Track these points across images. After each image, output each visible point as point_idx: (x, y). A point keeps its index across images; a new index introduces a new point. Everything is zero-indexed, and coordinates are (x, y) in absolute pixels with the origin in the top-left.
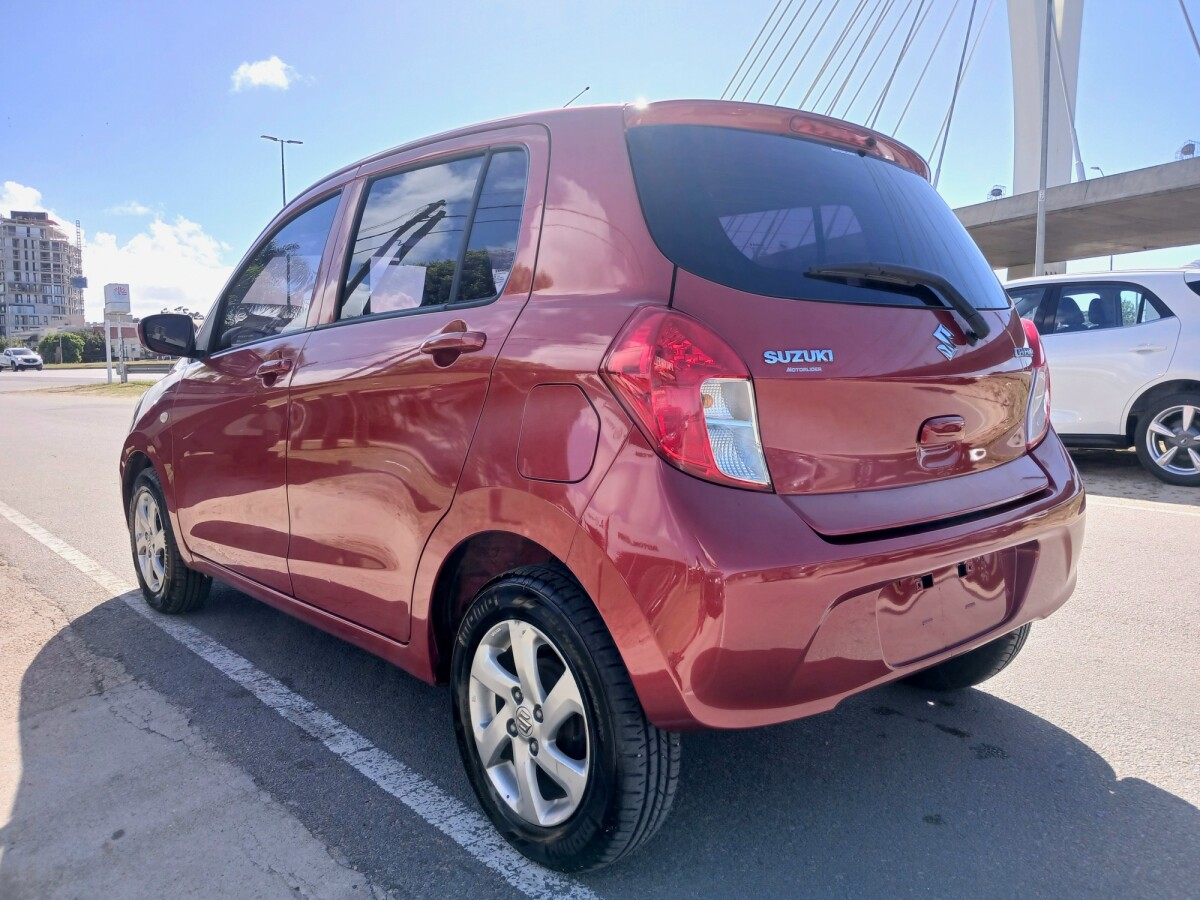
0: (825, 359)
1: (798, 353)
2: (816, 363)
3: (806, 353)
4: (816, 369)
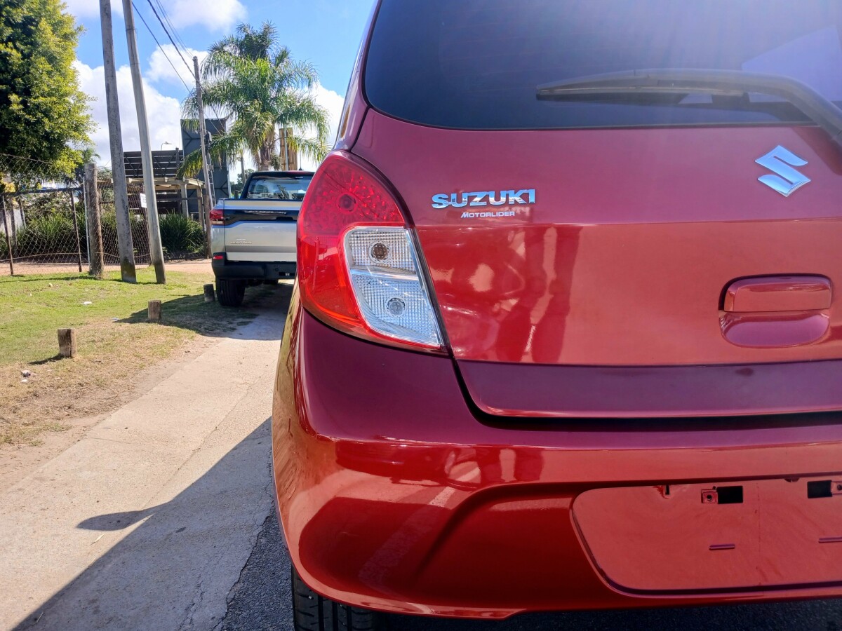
1: (481, 195)
3: (492, 194)
4: (507, 213)
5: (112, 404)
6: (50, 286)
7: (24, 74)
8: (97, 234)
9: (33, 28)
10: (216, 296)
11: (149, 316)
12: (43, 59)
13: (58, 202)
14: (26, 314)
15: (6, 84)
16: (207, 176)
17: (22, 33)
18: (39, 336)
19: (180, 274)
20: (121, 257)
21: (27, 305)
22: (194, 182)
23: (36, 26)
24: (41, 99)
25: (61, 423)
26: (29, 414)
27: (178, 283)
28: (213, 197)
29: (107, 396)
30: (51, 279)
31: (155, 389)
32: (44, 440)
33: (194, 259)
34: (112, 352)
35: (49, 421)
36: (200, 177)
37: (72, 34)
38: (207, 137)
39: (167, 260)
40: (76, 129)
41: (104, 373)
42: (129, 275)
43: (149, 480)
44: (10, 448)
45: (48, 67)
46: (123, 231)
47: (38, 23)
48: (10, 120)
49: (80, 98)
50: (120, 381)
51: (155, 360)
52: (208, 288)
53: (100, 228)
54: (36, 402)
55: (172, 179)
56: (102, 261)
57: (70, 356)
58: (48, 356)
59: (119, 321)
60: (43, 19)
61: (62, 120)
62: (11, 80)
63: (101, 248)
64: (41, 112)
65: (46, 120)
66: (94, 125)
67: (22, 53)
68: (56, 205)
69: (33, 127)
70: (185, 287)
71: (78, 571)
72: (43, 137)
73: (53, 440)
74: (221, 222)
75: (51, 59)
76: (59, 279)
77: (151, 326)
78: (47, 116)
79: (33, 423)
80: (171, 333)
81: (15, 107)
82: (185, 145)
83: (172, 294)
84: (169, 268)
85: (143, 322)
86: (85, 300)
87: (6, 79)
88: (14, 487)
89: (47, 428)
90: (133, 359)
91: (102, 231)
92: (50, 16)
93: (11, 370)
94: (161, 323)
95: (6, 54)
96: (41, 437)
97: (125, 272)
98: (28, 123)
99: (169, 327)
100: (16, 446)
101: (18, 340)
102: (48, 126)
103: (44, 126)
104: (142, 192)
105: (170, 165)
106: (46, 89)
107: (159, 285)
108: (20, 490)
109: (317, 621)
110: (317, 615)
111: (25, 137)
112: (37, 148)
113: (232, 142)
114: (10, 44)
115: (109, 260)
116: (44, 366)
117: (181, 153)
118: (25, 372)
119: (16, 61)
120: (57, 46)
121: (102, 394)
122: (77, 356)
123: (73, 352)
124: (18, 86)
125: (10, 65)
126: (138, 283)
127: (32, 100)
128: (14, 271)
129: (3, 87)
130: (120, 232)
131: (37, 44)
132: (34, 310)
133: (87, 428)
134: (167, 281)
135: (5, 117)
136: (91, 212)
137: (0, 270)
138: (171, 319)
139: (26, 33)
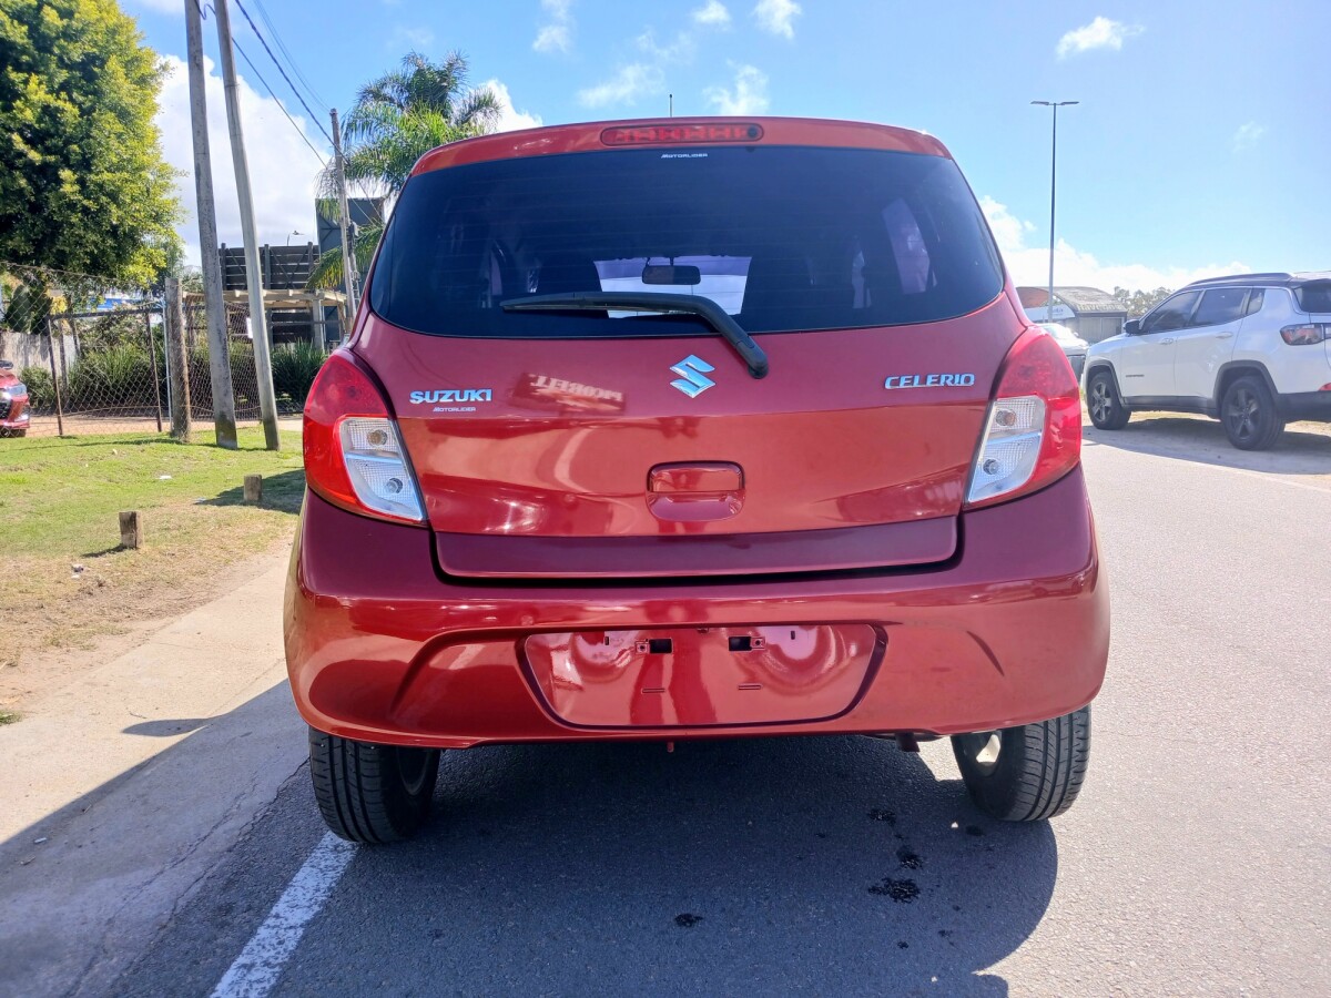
0: (480, 399)
1: (449, 393)
2: (468, 403)
3: (457, 393)
4: (468, 409)
5: (184, 606)
6: (113, 453)
7: (82, 139)
8: (182, 379)
9: (96, 70)
11: (245, 496)
12: (110, 115)
13: (130, 325)
14: (79, 492)
15: (55, 153)
16: (350, 286)
17: (82, 77)
18: (96, 521)
20: (216, 411)
21: (81, 479)
22: (332, 296)
23: (102, 67)
24: (106, 176)
25: (119, 625)
26: (80, 614)
27: (298, 450)
29: (178, 596)
30: (115, 443)
31: (240, 589)
32: (98, 643)
34: (189, 542)
35: (104, 623)
36: (341, 288)
37: (156, 76)
38: (351, 229)
39: (280, 414)
40: (157, 218)
41: (178, 568)
42: (227, 437)
43: (220, 688)
44: (58, 651)
45: (119, 127)
46: (219, 376)
47: (104, 62)
48: (59, 208)
49: (164, 172)
50: (197, 579)
51: (247, 553)
53: (186, 371)
54: (89, 600)
55: (300, 292)
56: (189, 417)
57: (134, 547)
58: (107, 546)
59: (206, 503)
60: (113, 57)
61: (137, 206)
62: (63, 148)
63: (188, 398)
64: (107, 195)
65: (113, 208)
66: (184, 212)
67: (80, 106)
68: (127, 329)
69: (94, 218)
72: (108, 232)
73: (109, 644)
75: (123, 115)
76: (127, 443)
77: (246, 509)
78: (114, 201)
79: (85, 625)
80: (272, 519)
81: (67, 188)
82: (322, 239)
83: (284, 464)
84: (285, 426)
85: (236, 504)
86: (162, 474)
87: (55, 146)
88: (62, 691)
89: (102, 631)
90: (217, 553)
91: (189, 375)
92: (122, 51)
93: (60, 564)
94: (259, 507)
95: (57, 109)
96: (95, 640)
97: (222, 434)
98: (86, 210)
99: (271, 511)
100: (65, 649)
101: (67, 527)
102: (115, 214)
103: (109, 217)
104: (248, 315)
105: (299, 268)
106: (115, 160)
107: (269, 452)
108: (68, 694)
109: (328, 767)
110: (328, 762)
111: (82, 232)
112: (98, 249)
114: (63, 95)
115: (197, 415)
116: (101, 559)
117: (315, 249)
118: (77, 566)
119: (71, 119)
120: (132, 96)
121: (173, 594)
122: (144, 548)
123: (138, 541)
124: (73, 157)
125: (62, 125)
126: (239, 449)
127: (93, 177)
128: (64, 430)
129: (52, 158)
130: (214, 376)
131: (103, 93)
132: (90, 487)
133: (150, 632)
134: (281, 446)
135: (53, 205)
136: (173, 349)
137: (41, 427)
138: (276, 501)
139: (87, 74)
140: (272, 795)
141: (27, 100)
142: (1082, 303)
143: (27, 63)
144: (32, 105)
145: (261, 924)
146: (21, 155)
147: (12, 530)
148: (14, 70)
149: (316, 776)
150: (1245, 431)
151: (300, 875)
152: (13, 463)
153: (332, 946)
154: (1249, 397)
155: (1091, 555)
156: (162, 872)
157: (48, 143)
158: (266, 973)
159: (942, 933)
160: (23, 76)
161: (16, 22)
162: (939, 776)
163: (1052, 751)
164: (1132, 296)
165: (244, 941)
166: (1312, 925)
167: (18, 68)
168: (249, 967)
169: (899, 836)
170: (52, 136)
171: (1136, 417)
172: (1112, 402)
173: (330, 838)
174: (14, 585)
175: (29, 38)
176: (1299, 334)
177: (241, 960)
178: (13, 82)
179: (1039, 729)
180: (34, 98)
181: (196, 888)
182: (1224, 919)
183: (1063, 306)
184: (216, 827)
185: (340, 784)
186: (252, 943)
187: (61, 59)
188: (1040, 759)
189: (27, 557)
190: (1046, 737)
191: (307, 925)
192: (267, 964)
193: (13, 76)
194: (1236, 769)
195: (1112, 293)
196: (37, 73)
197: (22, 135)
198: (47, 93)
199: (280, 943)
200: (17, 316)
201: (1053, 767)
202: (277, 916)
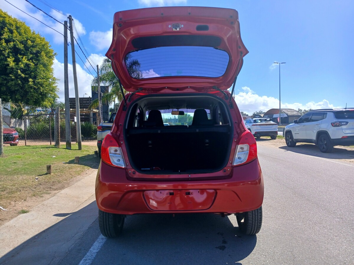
5: (63, 188)
6: (41, 150)
7: (35, 71)
8: (58, 132)
9: (39, 55)
10: (98, 155)
11: (75, 162)
12: (41, 66)
13: (43, 117)
14: (34, 160)
16: (100, 108)
18: (39, 167)
19: (87, 146)
20: (67, 140)
21: (34, 157)
22: (95, 110)
23: (40, 54)
24: (40, 80)
25: (48, 192)
26: (39, 189)
27: (86, 150)
28: (102, 117)
30: (41, 148)
31: (75, 184)
33: (93, 140)
34: (63, 173)
35: (45, 191)
36: (98, 109)
37: (53, 56)
38: (101, 94)
39: (83, 140)
40: (52, 91)
41: (61, 179)
42: (69, 147)
43: (72, 207)
45: (43, 69)
46: (68, 130)
47: (41, 53)
48: (28, 88)
49: (54, 79)
50: (65, 181)
51: (76, 175)
52: (96, 152)
53: (59, 130)
54: (41, 186)
55: (87, 109)
56: (60, 141)
57: (50, 174)
58: (43, 173)
59: (65, 163)
60: (43, 51)
61: (47, 87)
62: (30, 74)
64: (40, 85)
65: (41, 88)
66: (58, 89)
67: (35, 63)
69: (36, 90)
70: (89, 151)
71: (54, 224)
72: (40, 93)
73: (47, 196)
74: (101, 130)
75: (45, 65)
76: (44, 148)
77: (75, 165)
78: (42, 86)
79: (40, 192)
80: (82, 167)
81: (30, 83)
82: (93, 96)
83: (84, 154)
84: (83, 143)
85: (73, 163)
86: (53, 156)
87: (28, 73)
89: (44, 193)
90: (69, 175)
92: (45, 50)
93: (32, 177)
94: (79, 164)
95: (29, 64)
96: (43, 195)
97: (68, 146)
98: (34, 89)
99: (81, 165)
100: (36, 197)
101: (32, 168)
102: (42, 90)
103: (40, 90)
104: (75, 116)
105: (86, 103)
106: (42, 76)
107: (79, 150)
108: (38, 207)
111: (33, 94)
112: (37, 98)
113: (111, 95)
114: (31, 61)
115: (62, 141)
116: (42, 176)
117: (91, 98)
118: (37, 178)
119: (32, 67)
120: (47, 61)
121: (60, 185)
122: (52, 174)
123: (51, 172)
124: (32, 76)
125: (30, 68)
126: (72, 150)
127: (37, 80)
128: (27, 144)
129: (27, 76)
130: (66, 131)
131: (40, 60)
132: (36, 159)
133: (55, 193)
134: (82, 149)
135: (26, 87)
136: (57, 124)
137: (21, 143)
138: (82, 163)
139: (36, 56)
140: (87, 228)
141: (22, 62)
142: (289, 113)
143: (23, 53)
144: (22, 63)
145: (87, 252)
146: (20, 75)
147: (20, 169)
148: (19, 55)
149: (100, 221)
150: (324, 148)
151: (95, 244)
152: (17, 153)
153: (103, 256)
154: (324, 140)
155: (259, 176)
156: (65, 243)
157: (26, 72)
158: (90, 261)
159: (229, 255)
160: (21, 56)
161: (21, 44)
162: (235, 226)
163: (254, 218)
164: (303, 111)
165: (84, 255)
166: (306, 255)
167: (20, 55)
168: (86, 260)
169: (223, 238)
170: (27, 71)
171: (297, 144)
172: (292, 140)
173: (102, 236)
174: (23, 182)
175: (24, 47)
176: (335, 124)
177: (84, 259)
178: (19, 58)
179: (251, 213)
180: (24, 62)
181: (73, 246)
182: (289, 254)
183: (284, 114)
184: (75, 235)
185: (105, 223)
186: (86, 256)
187: (31, 52)
188: (252, 220)
189: (25, 175)
190: (252, 215)
191: (97, 253)
192: (89, 259)
193: (19, 56)
194: (300, 225)
195: (298, 110)
196: (25, 56)
197: (20, 70)
198: (27, 60)
199: (92, 256)
200: (15, 115)
201: (254, 222)
202: (91, 251)
